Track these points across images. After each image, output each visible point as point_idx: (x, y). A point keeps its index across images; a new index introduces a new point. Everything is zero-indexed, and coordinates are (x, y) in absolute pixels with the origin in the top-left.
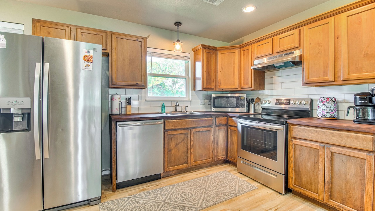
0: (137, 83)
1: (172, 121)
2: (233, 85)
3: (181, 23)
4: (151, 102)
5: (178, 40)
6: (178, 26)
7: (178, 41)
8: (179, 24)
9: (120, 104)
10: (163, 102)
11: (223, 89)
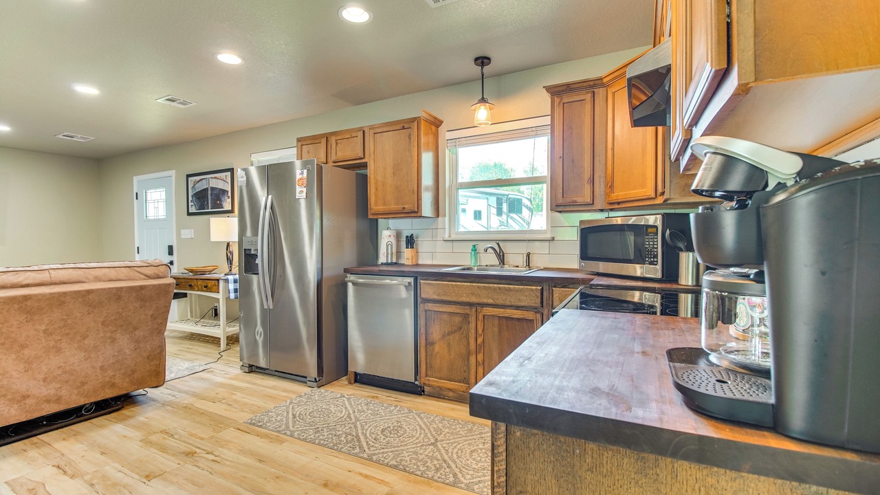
0: (404, 208)
1: (434, 282)
2: (642, 189)
3: (489, 59)
4: (455, 243)
5: (483, 98)
6: (483, 65)
7: (483, 100)
8: (485, 61)
9: (389, 246)
10: (474, 243)
11: (619, 203)
